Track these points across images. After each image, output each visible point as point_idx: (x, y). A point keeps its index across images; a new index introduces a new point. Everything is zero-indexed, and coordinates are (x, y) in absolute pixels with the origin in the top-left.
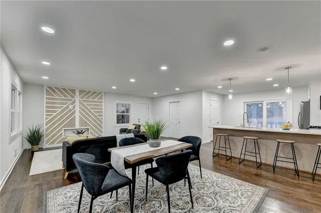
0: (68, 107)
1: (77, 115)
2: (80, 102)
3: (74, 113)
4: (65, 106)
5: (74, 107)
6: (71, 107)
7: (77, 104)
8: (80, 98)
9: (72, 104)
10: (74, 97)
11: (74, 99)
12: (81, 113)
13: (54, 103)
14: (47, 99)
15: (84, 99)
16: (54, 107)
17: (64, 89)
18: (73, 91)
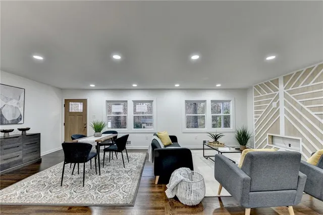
0: (271, 105)
1: (282, 115)
2: (285, 96)
3: (278, 112)
4: (269, 105)
5: (278, 104)
6: (274, 105)
7: (282, 99)
8: (285, 89)
9: (275, 100)
10: (277, 90)
11: (277, 92)
12: (286, 112)
13: (260, 103)
14: (256, 99)
15: (290, 89)
16: (260, 107)
17: (268, 84)
18: (276, 82)
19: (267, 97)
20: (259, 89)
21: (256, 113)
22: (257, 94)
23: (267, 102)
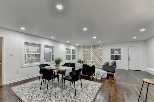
0: (89, 53)
3: (91, 55)
5: (91, 52)
11: (91, 49)
12: (93, 55)
13: (85, 52)
14: (83, 50)
15: (94, 49)
16: (85, 53)
17: (88, 46)
18: (90, 46)
19: (87, 50)
20: (85, 47)
21: (83, 54)
22: (84, 49)
23: (87, 51)
